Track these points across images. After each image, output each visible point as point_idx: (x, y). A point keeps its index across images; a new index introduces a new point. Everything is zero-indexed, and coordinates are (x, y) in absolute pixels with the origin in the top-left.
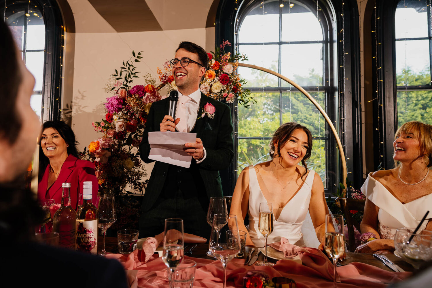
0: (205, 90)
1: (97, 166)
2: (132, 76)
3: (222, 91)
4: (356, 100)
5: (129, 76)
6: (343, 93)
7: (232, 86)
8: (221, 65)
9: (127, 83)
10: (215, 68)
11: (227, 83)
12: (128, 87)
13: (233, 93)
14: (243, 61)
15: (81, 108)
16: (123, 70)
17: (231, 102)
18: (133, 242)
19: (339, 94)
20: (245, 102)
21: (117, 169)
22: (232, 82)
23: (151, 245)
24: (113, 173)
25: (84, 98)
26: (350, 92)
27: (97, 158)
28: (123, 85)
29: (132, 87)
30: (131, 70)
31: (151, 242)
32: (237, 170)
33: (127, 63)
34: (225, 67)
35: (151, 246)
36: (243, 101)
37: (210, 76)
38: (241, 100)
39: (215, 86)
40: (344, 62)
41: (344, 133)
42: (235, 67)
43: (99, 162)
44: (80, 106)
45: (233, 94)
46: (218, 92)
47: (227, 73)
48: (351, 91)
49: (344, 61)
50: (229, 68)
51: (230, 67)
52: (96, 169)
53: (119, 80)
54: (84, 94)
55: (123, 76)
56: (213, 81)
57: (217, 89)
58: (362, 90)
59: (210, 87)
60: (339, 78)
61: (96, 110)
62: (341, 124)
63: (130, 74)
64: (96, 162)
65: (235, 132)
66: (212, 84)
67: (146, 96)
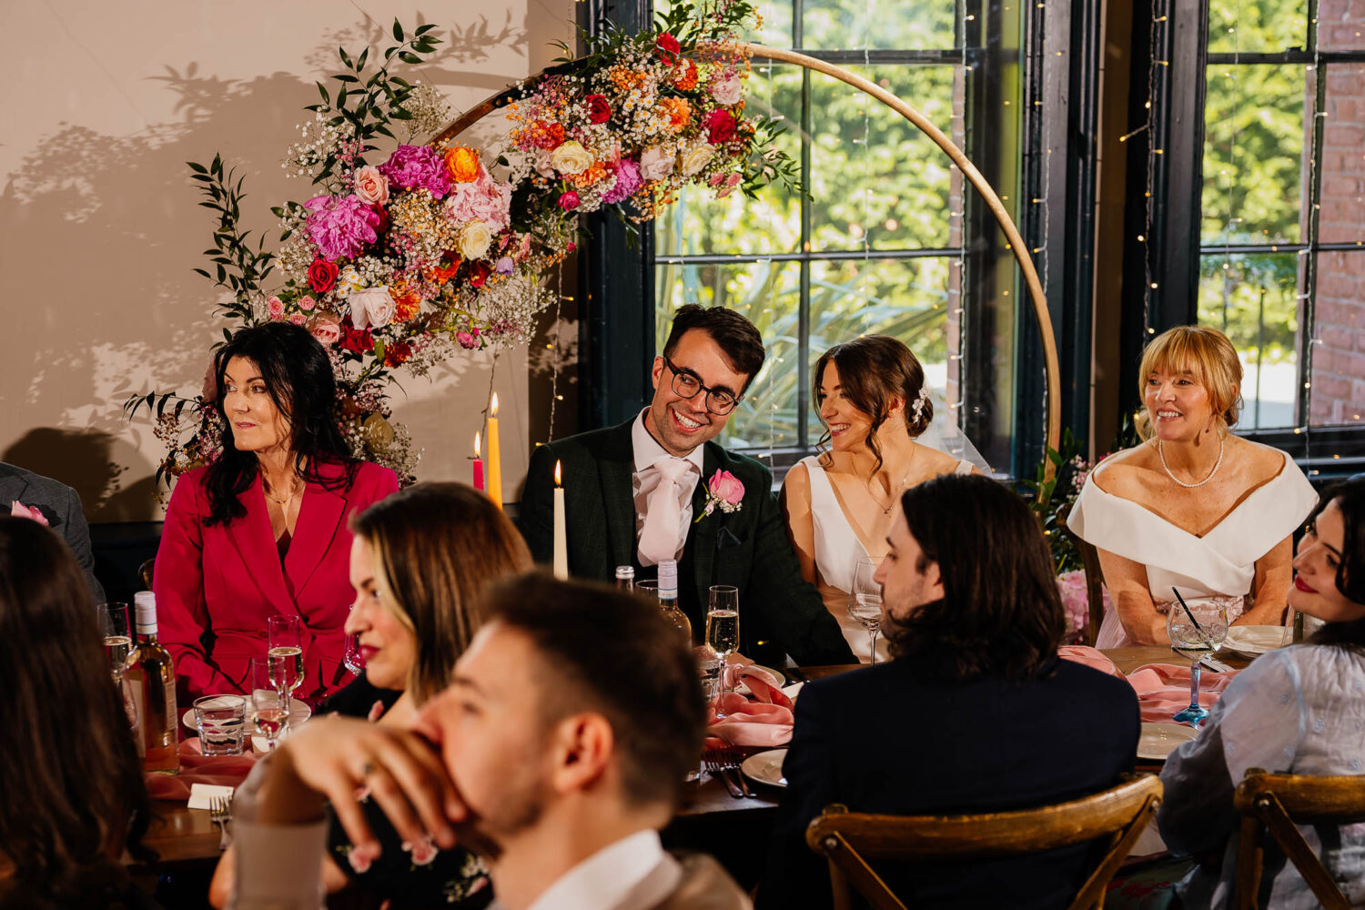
0: (662, 171)
3: (708, 168)
4: (1082, 130)
6: (1041, 106)
16: (350, 86)
26: (1062, 98)
37: (676, 120)
39: (694, 158)
48: (1066, 97)
50: (734, 88)
57: (696, 164)
67: (460, 199)
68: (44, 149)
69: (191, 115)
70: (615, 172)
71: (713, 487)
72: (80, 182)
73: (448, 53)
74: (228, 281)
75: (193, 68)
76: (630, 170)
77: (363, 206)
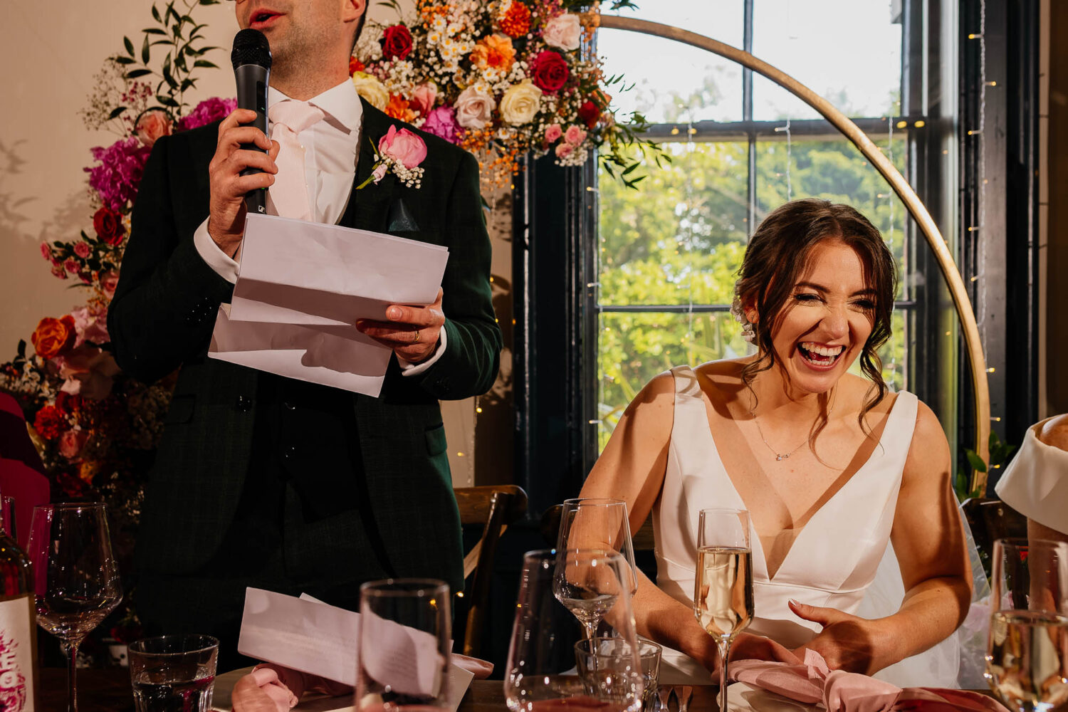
0: (477, 113)
1: (70, 411)
2: (190, 61)
3: (542, 120)
4: (1022, 160)
5: (180, 61)
6: (976, 137)
7: (579, 101)
8: (535, 14)
9: (174, 92)
10: (512, 27)
11: (558, 87)
12: (175, 109)
13: (583, 126)
14: (617, 8)
15: (9, 206)
16: (153, 38)
17: (576, 163)
18: (197, 681)
19: (963, 139)
20: (628, 166)
21: (148, 423)
22: (577, 85)
23: (269, 693)
24: (135, 437)
25: (20, 167)
26: (1000, 130)
27: (68, 382)
28: (159, 99)
29: (194, 106)
30: (188, 39)
31: (271, 683)
32: (597, 419)
33: (171, 10)
34: (549, 25)
35: (266, 696)
36: (619, 161)
37: (495, 60)
38: (611, 159)
39: (513, 96)
40: (983, 21)
41: (976, 282)
42: (589, 27)
43: (79, 397)
45: (581, 132)
46: (526, 121)
47: (559, 48)
48: (1004, 130)
49: (983, 16)
50: (566, 29)
51: (570, 24)
52: (67, 421)
53: (140, 80)
54: (20, 152)
55: (156, 64)
56: (506, 78)
57: (521, 112)
58: (1044, 124)
59: (493, 103)
60: (963, 81)
61: (66, 213)
62: (967, 247)
63: (181, 54)
64: (67, 395)
65: (589, 285)
66: (503, 88)
70: (425, 114)
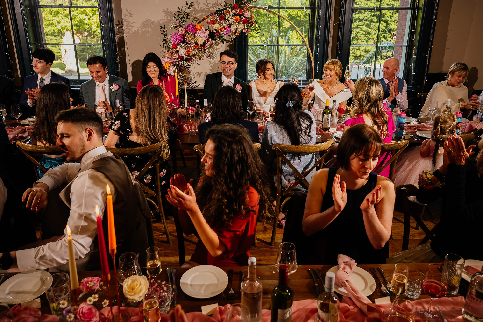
0: (234, 29)
4: (327, 23)
6: (320, 18)
10: (239, 13)
16: (179, 13)
33: (182, 8)
34: (246, 14)
37: (237, 20)
41: (318, 45)
44: (129, 22)
47: (247, 17)
48: (325, 17)
51: (249, 13)
57: (241, 28)
59: (237, 28)
67: (197, 33)
68: (143, 23)
69: (167, 17)
70: (226, 29)
71: (236, 87)
72: (149, 29)
73: (211, 7)
74: (164, 47)
75: (167, 9)
76: (228, 29)
77: (180, 34)
